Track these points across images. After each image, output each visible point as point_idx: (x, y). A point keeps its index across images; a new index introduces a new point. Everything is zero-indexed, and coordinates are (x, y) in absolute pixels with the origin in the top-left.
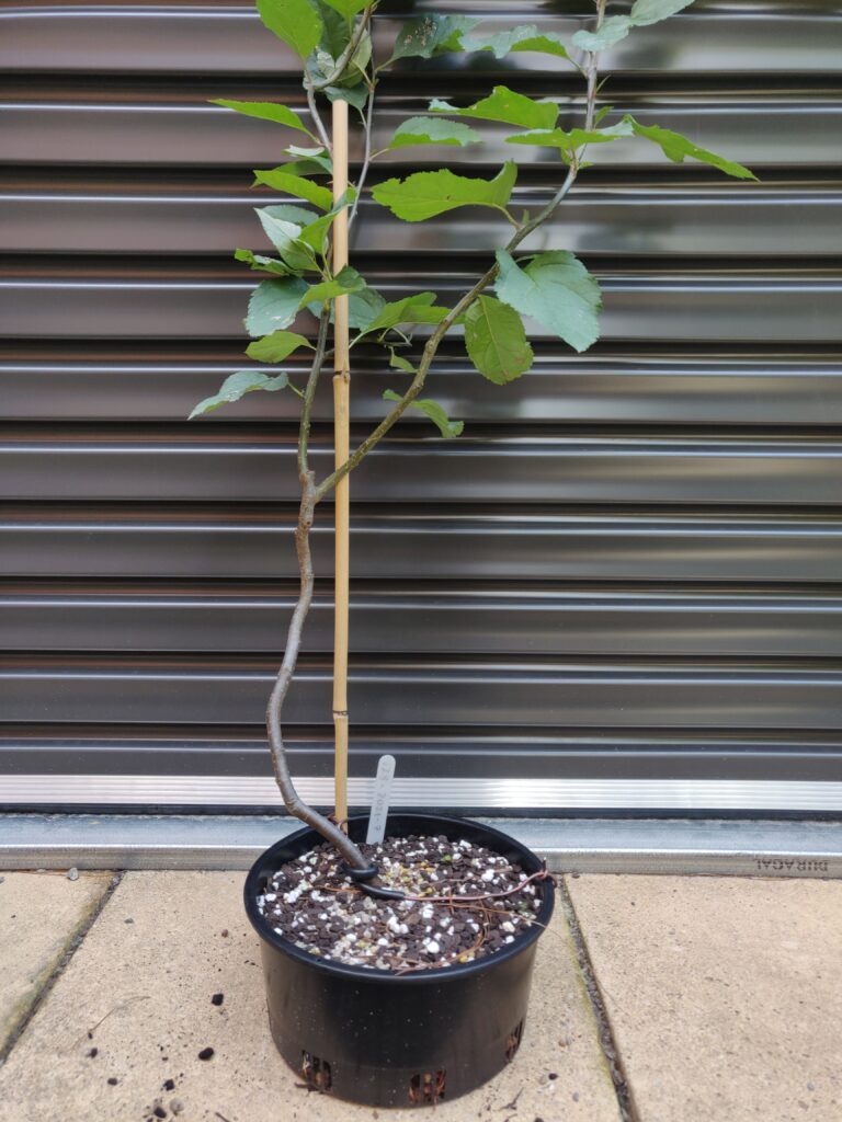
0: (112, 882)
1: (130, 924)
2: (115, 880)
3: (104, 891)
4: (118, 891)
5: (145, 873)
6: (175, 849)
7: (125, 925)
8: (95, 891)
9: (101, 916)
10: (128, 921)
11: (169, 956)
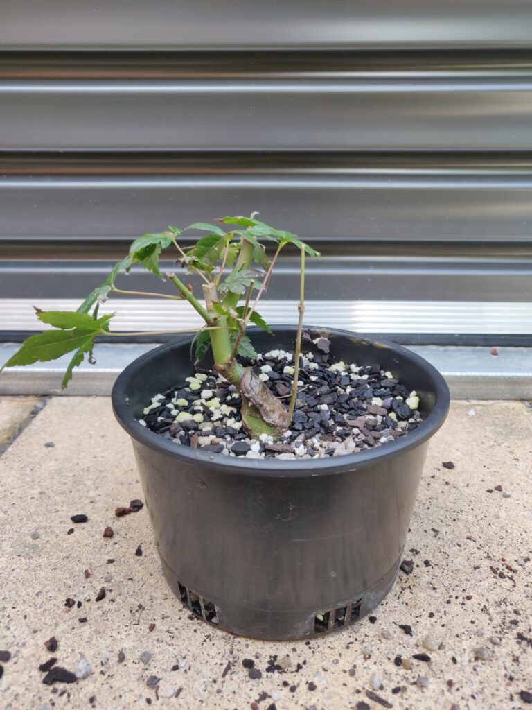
0: (35, 407)
1: (50, 448)
2: (39, 405)
3: (26, 415)
4: (41, 415)
5: (71, 398)
6: (104, 373)
7: (45, 448)
8: (16, 414)
9: (19, 439)
10: (48, 445)
11: (94, 484)
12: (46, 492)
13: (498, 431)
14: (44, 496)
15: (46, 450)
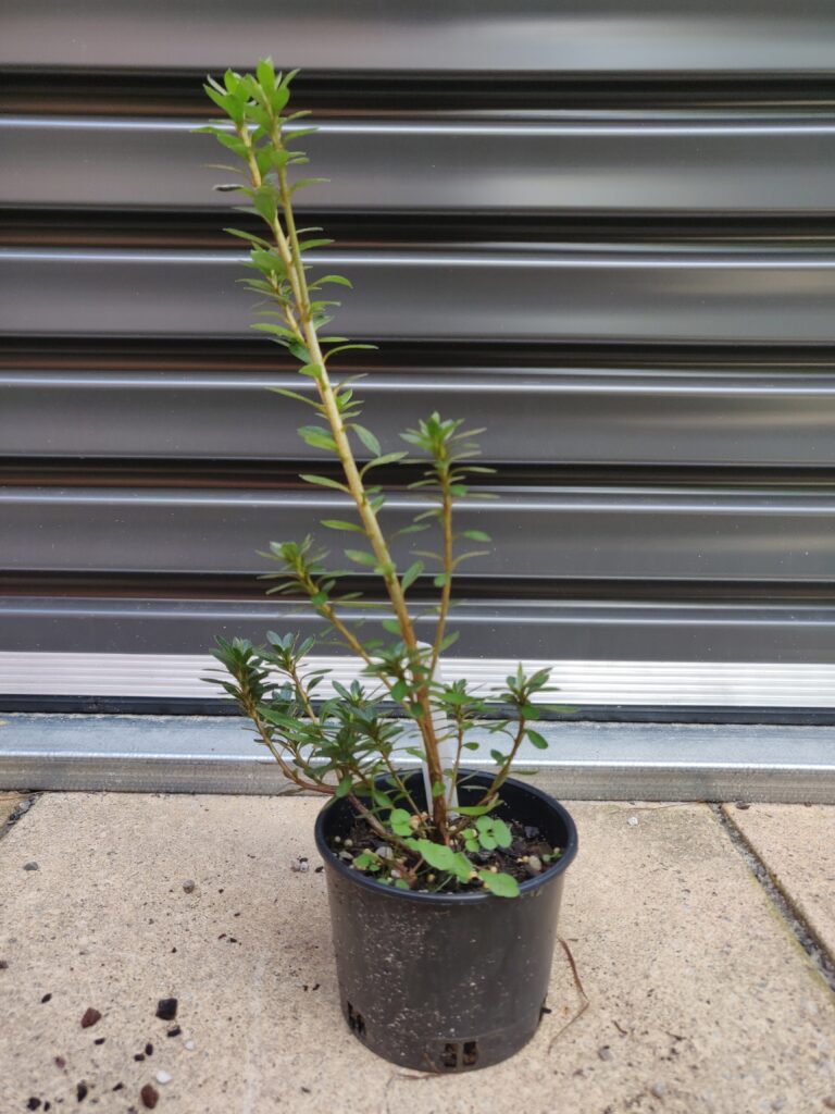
1: (32, 872)
2: (23, 805)
4: (23, 821)
5: (70, 796)
6: (119, 759)
7: (25, 872)
10: (29, 868)
11: (88, 926)
12: (19, 939)
13: (666, 848)
14: (14, 945)
15: (24, 874)
